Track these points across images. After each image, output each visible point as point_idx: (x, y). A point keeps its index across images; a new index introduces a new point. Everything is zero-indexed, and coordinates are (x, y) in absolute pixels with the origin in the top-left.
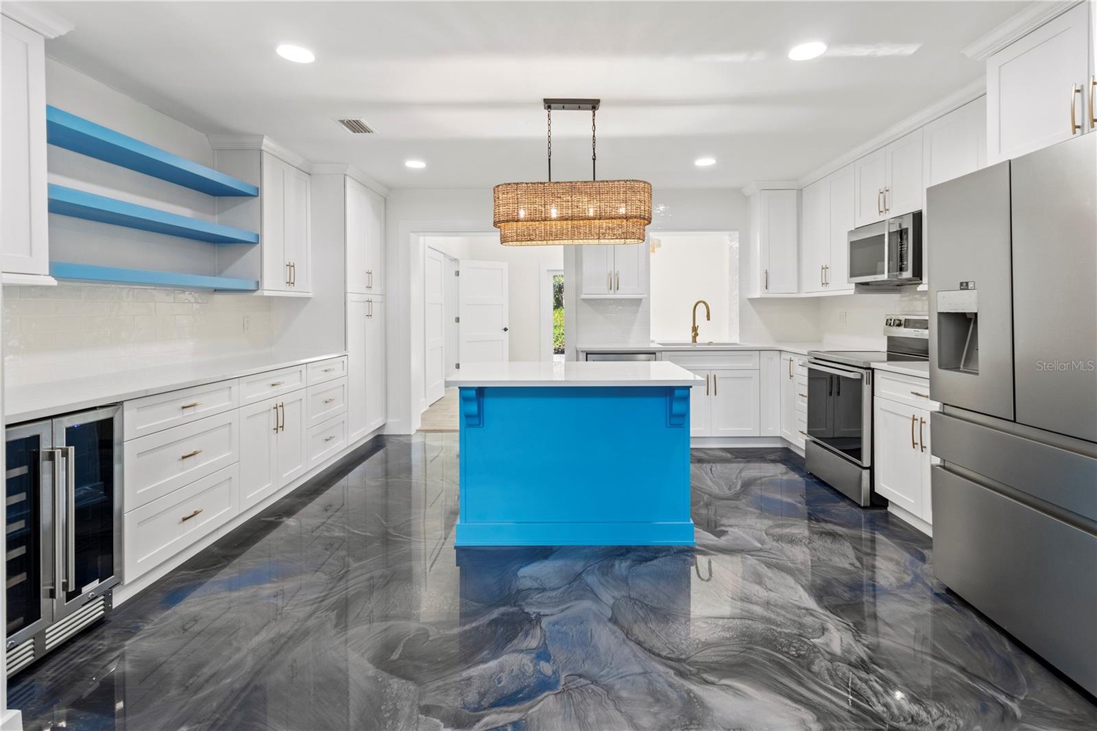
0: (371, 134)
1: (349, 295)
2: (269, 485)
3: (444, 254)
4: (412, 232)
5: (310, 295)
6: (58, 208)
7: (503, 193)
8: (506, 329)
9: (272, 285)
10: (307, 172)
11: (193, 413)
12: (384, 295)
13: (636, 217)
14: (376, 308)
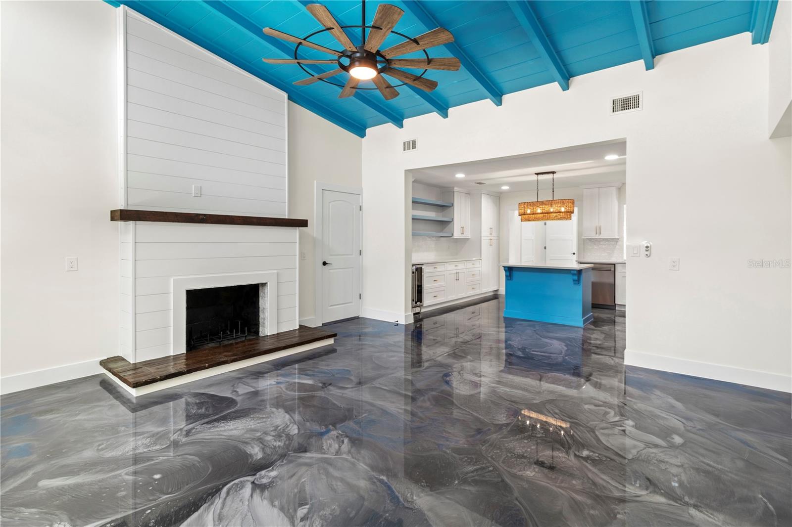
0: (485, 184)
1: (482, 238)
2: (454, 296)
5: (469, 237)
8: (574, 254)
9: (457, 235)
11: (436, 270)
12: (498, 237)
14: (494, 242)
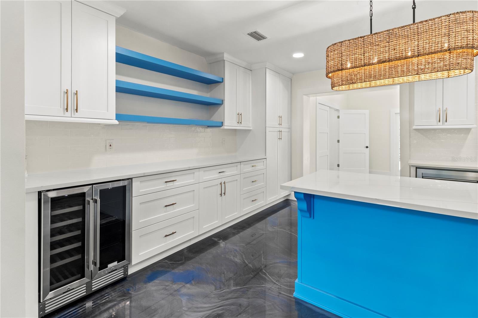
0: (266, 39)
1: (268, 129)
2: (217, 221)
3: (330, 107)
4: (304, 95)
5: (251, 128)
6: (121, 89)
7: (331, 52)
8: (367, 147)
9: (230, 123)
10: (249, 69)
11: (172, 185)
12: (290, 128)
13: (462, 47)
14: (285, 135)
